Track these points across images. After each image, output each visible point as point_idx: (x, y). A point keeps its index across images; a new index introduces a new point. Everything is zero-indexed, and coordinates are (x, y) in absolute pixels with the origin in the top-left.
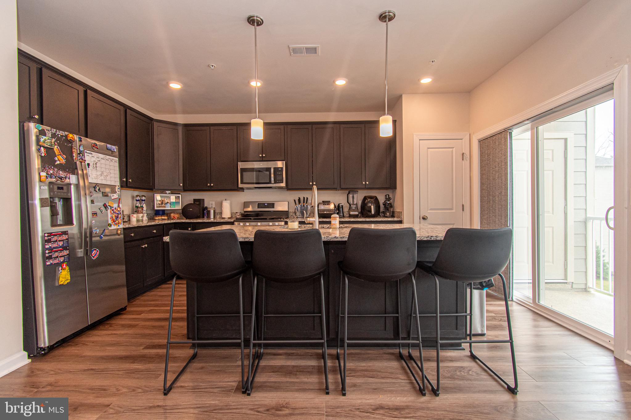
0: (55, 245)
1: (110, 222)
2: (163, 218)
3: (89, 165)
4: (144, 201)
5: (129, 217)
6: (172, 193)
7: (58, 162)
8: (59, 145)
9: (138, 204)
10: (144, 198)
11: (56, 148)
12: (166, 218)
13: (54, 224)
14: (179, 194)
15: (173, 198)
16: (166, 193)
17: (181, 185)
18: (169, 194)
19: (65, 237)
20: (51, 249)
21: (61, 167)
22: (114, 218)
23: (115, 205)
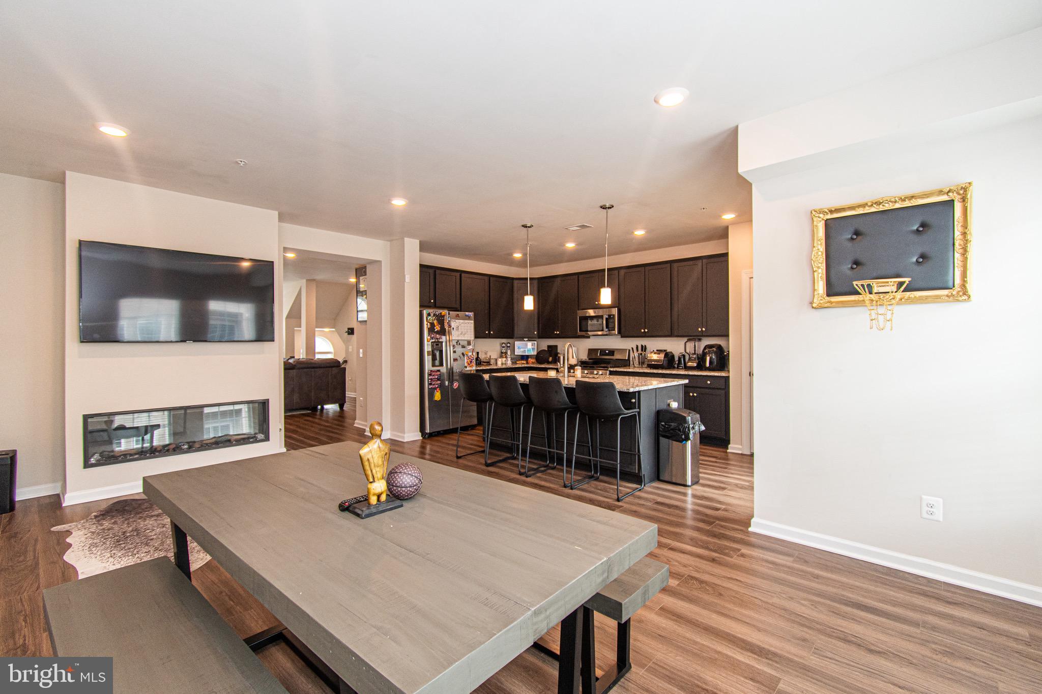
0: (434, 377)
1: (466, 365)
2: (522, 362)
3: (453, 328)
4: (509, 347)
5: (496, 360)
6: (529, 341)
7: (436, 330)
8: (437, 320)
9: (504, 351)
10: (509, 345)
11: (435, 322)
12: (525, 362)
13: (434, 365)
14: (535, 341)
15: (530, 344)
16: (525, 341)
17: (536, 333)
18: (527, 341)
19: (438, 373)
20: (431, 379)
21: (438, 333)
22: (469, 362)
23: (470, 354)
